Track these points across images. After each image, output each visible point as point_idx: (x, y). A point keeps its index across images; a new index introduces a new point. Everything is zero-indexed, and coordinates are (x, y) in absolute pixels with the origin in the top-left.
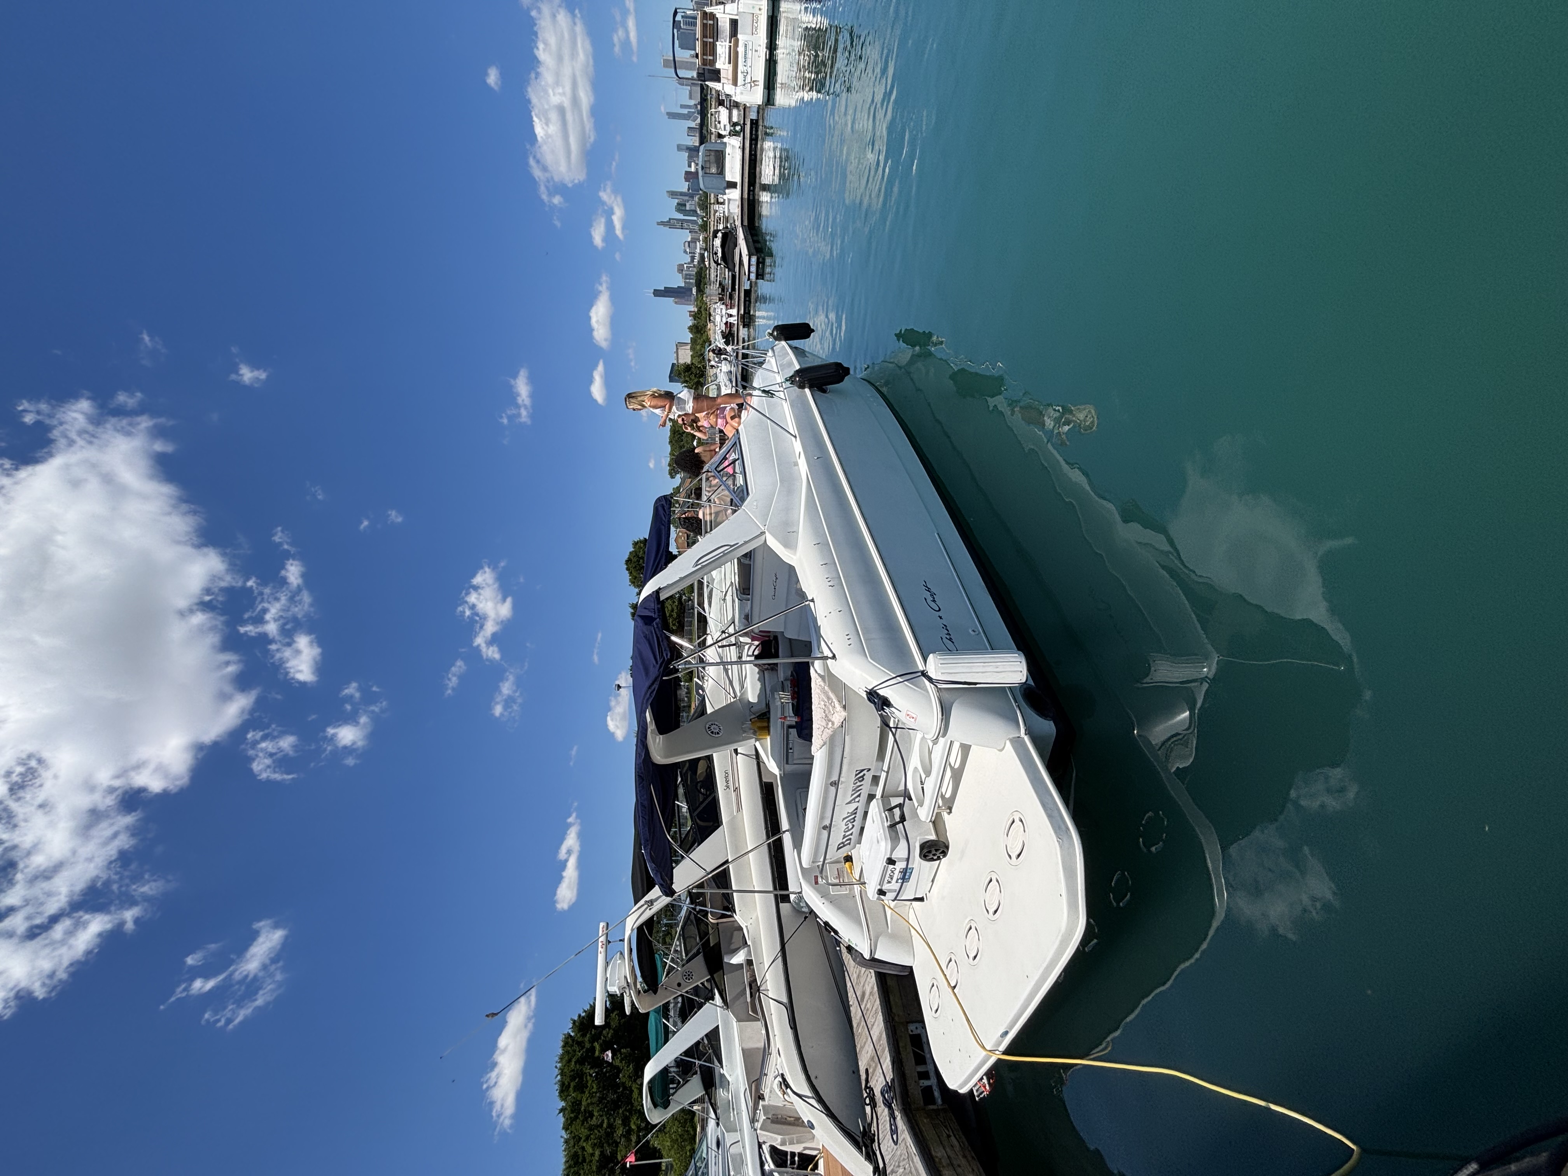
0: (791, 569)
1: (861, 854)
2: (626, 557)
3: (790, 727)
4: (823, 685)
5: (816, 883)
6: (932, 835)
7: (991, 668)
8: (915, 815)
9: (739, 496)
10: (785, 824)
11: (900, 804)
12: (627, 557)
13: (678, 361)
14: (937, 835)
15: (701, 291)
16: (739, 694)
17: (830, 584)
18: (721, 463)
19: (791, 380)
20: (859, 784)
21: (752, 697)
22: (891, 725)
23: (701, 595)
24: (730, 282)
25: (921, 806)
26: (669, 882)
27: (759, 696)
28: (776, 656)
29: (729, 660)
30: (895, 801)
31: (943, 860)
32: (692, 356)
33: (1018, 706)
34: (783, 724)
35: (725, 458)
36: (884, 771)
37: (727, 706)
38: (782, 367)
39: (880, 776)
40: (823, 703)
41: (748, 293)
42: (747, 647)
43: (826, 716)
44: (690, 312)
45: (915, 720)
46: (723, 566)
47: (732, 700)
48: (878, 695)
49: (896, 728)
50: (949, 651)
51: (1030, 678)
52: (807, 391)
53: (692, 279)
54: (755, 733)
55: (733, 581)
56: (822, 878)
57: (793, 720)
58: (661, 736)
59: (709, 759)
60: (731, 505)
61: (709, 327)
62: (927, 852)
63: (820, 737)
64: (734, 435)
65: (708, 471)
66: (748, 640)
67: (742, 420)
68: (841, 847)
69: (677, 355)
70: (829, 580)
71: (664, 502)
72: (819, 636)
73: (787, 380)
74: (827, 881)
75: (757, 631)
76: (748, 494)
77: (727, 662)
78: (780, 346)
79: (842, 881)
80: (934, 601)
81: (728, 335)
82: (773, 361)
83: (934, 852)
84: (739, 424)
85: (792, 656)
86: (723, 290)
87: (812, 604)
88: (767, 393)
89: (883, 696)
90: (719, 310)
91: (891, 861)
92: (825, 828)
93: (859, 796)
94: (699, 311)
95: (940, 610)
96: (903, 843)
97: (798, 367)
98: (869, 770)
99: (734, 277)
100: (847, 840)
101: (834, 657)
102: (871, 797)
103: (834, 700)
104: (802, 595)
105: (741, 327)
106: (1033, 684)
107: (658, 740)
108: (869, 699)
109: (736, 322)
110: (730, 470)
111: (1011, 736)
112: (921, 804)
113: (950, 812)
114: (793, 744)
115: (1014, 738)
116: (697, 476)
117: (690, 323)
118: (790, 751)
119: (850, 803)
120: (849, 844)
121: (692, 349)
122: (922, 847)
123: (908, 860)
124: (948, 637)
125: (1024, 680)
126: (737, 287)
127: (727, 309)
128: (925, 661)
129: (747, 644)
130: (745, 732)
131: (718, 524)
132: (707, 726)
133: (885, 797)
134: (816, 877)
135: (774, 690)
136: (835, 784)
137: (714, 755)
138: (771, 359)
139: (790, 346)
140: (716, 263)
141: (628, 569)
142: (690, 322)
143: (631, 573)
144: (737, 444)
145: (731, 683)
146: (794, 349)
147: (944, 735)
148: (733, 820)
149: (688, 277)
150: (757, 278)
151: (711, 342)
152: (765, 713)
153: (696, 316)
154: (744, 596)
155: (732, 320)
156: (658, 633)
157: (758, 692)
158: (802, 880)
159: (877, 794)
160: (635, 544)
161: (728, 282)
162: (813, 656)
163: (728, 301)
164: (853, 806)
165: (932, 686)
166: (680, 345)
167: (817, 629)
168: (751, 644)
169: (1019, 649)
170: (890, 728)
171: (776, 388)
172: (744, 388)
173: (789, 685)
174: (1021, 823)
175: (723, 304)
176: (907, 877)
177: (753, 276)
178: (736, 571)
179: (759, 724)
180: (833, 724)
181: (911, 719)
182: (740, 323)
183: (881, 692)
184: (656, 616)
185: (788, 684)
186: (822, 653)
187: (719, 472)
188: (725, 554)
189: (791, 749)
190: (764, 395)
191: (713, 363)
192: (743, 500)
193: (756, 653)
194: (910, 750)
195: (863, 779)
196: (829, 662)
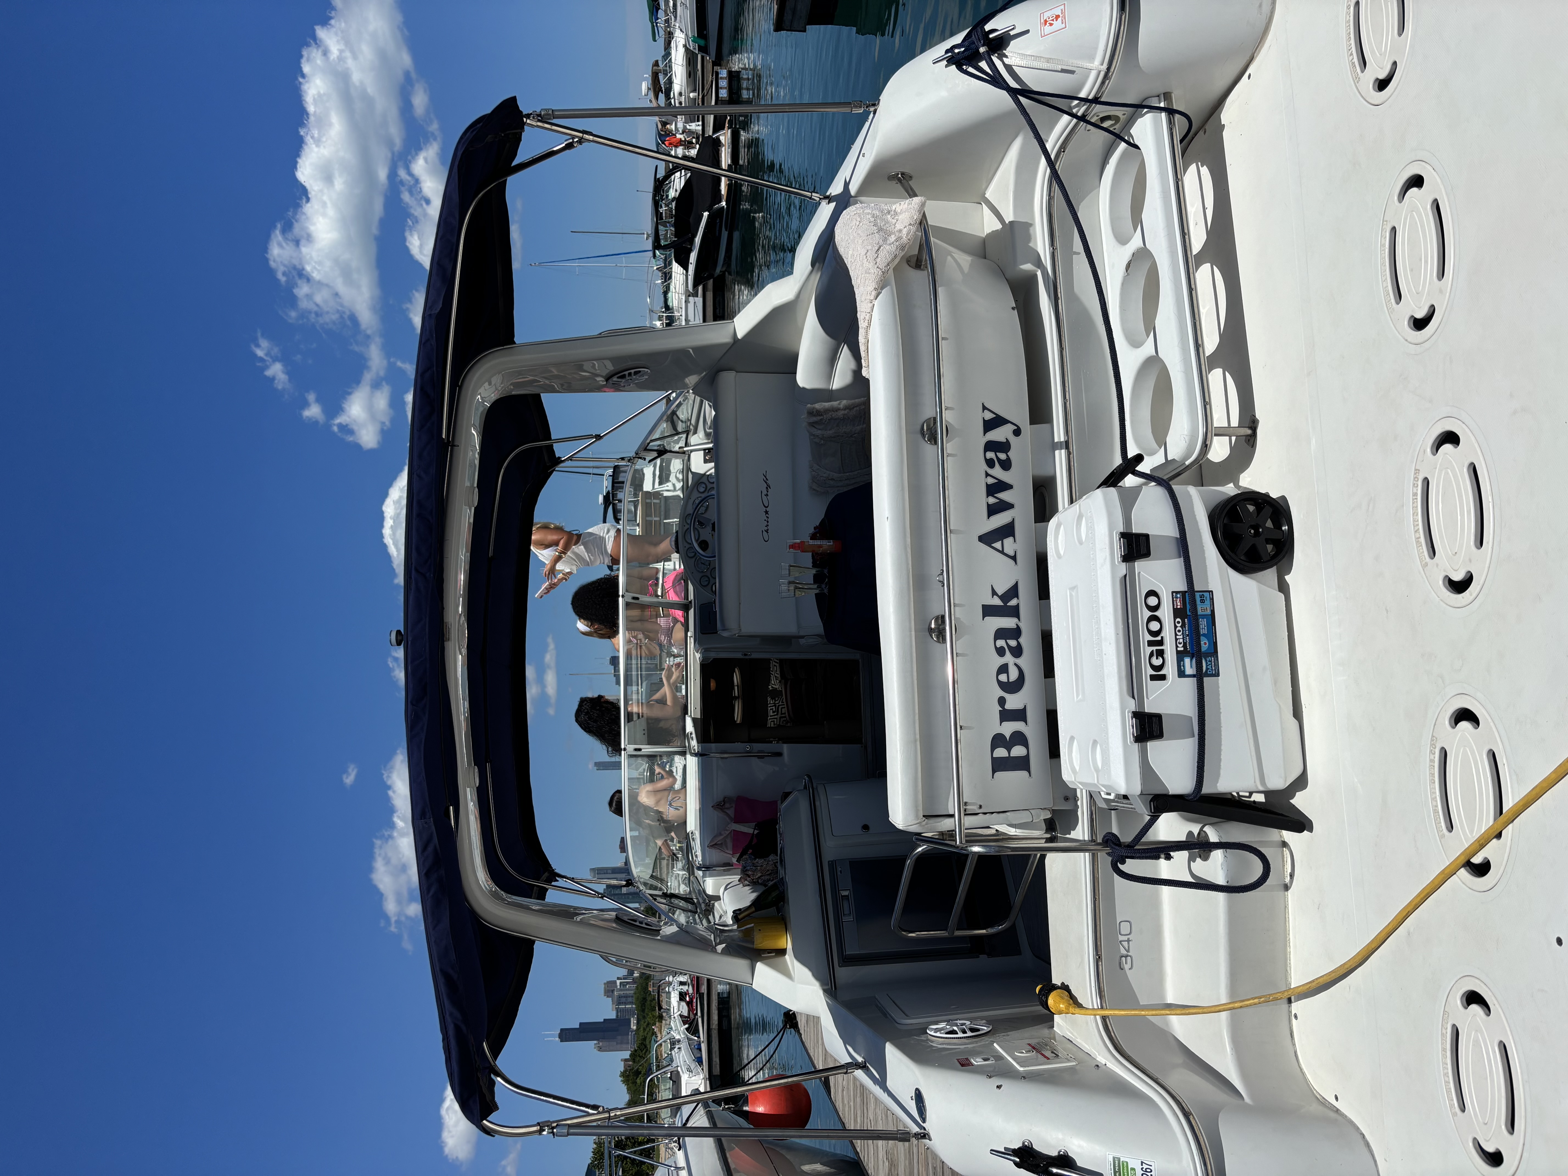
44: (621, 1059)
53: (632, 1003)
149: (623, 1000)
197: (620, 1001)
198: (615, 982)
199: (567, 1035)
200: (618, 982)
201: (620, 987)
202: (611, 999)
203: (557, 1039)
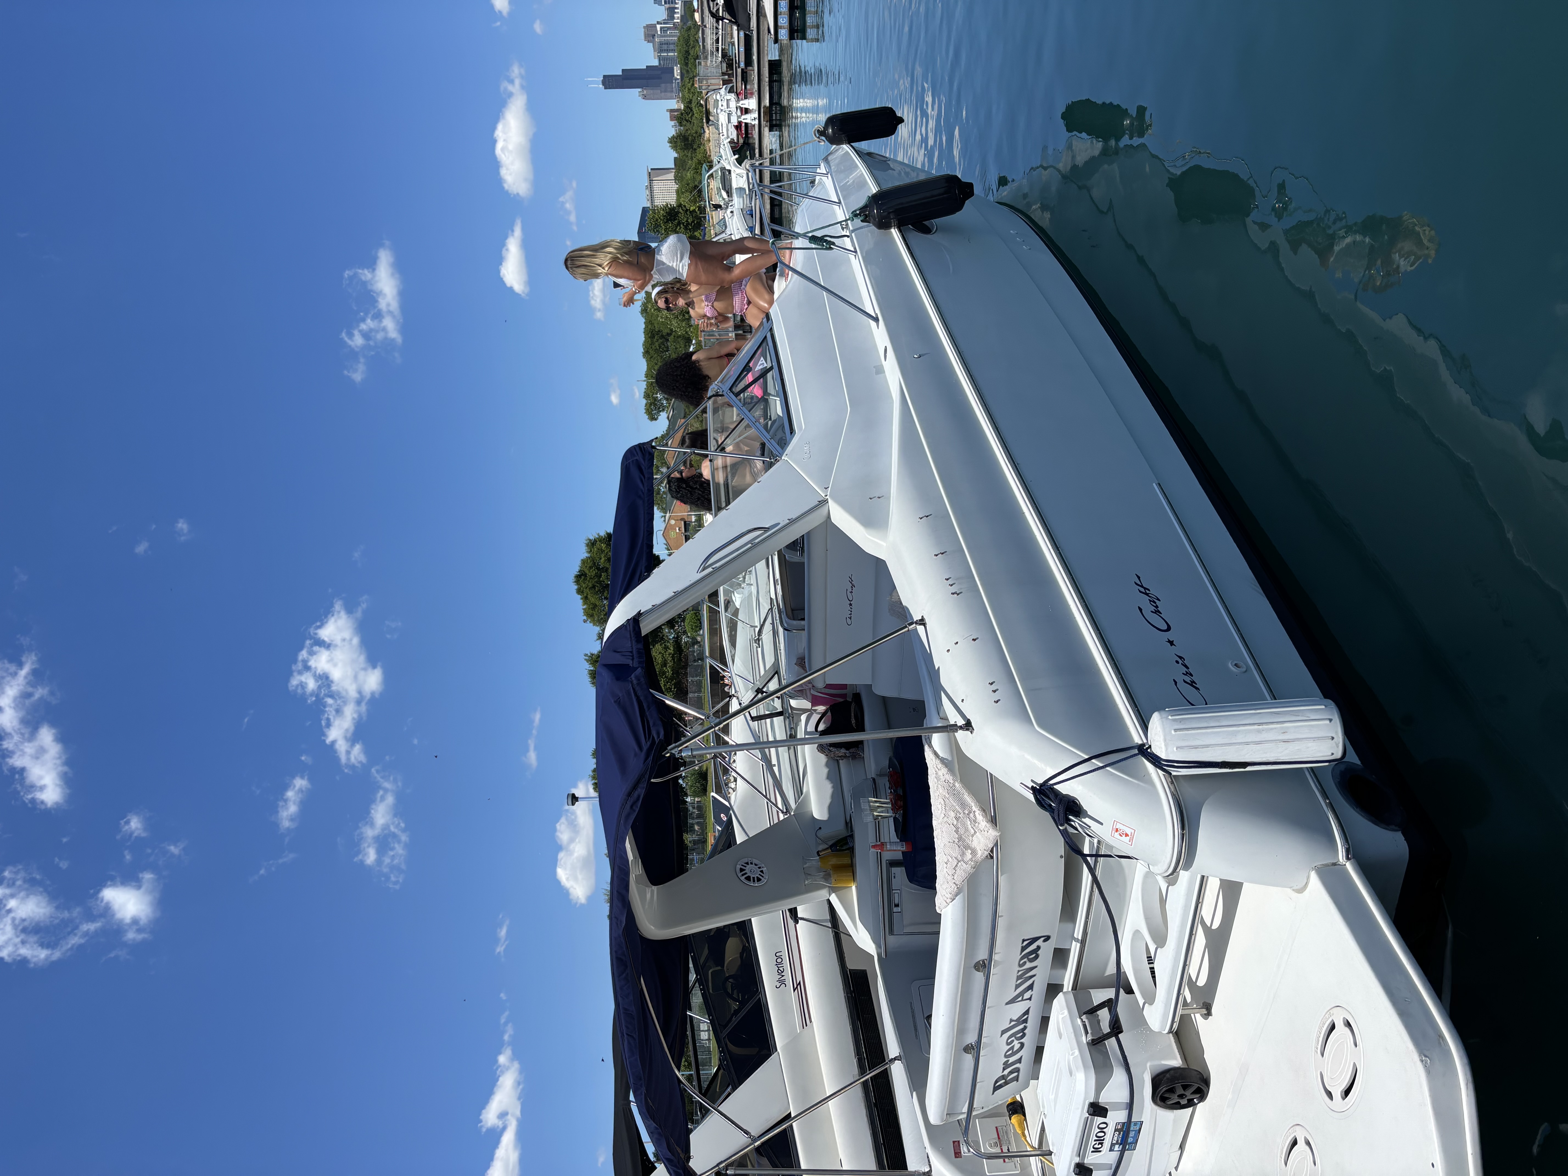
0: (879, 566)
1: (1040, 1097)
2: (575, 569)
3: (893, 864)
4: (949, 778)
5: (958, 1154)
6: (1176, 1059)
7: (1272, 732)
8: (1140, 1021)
9: (778, 437)
10: (893, 1047)
11: (1110, 1000)
12: (577, 569)
13: (652, 201)
14: (1184, 1057)
15: (689, 74)
16: (793, 805)
17: (954, 589)
18: (739, 378)
19: (864, 214)
20: (1029, 965)
21: (818, 810)
22: (1086, 851)
23: (715, 631)
24: (742, 49)
25: (1151, 1004)
26: (682, 1156)
27: (831, 808)
28: (861, 728)
29: (771, 739)
30: (1099, 996)
31: (1200, 1106)
32: (677, 192)
33: (1331, 806)
34: (880, 858)
35: (747, 369)
36: (1077, 940)
37: (773, 828)
38: (845, 191)
39: (1069, 950)
40: (952, 814)
41: (775, 67)
42: (803, 718)
43: (960, 839)
44: (671, 111)
45: (1131, 840)
46: (754, 567)
47: (782, 817)
48: (1057, 794)
49: (1097, 856)
50: (1190, 705)
51: (1350, 748)
52: (894, 232)
53: (673, 51)
54: (827, 877)
55: (773, 597)
56: (967, 1143)
57: (896, 849)
58: (655, 888)
59: (744, 928)
60: (763, 455)
61: (707, 135)
62: (1167, 1091)
63: (950, 878)
64: (762, 323)
65: (717, 395)
66: (806, 704)
67: (776, 296)
68: (1001, 1086)
69: (651, 191)
70: (950, 582)
71: (639, 457)
72: (938, 689)
73: (856, 216)
74: (978, 1150)
75: (820, 685)
76: (792, 431)
77: (768, 742)
78: (840, 153)
79: (1005, 1150)
80: (1157, 612)
81: (742, 146)
82: (828, 182)
83: (1180, 1091)
84: (771, 303)
85: (889, 726)
86: (730, 66)
87: (920, 629)
88: (822, 242)
89: (1067, 796)
90: (725, 104)
91: (1097, 1110)
92: (967, 1049)
93: (1031, 987)
94: (689, 108)
95: (1169, 629)
96: (1119, 1077)
97: (874, 189)
98: (1047, 938)
99: (748, 39)
100: (1011, 1072)
101: (968, 726)
102: (1053, 990)
103: (974, 808)
104: (901, 613)
105: (767, 130)
106: (1359, 763)
107: (648, 896)
108: (1039, 802)
109: (756, 122)
110: (756, 391)
111: (1319, 863)
112: (1150, 999)
113: (1209, 1014)
114: (900, 895)
115: (1326, 865)
116: (697, 405)
117: (672, 132)
118: (895, 909)
119: (1012, 1001)
120: (1016, 1079)
121: (678, 179)
122: (1157, 1081)
123: (1130, 1106)
124: (1188, 679)
125: (1338, 754)
126: (755, 58)
127: (738, 100)
128: (1145, 726)
129: (804, 711)
130: (808, 875)
131: (739, 492)
132: (739, 867)
133: (1082, 989)
134: (956, 1144)
135: (857, 795)
136: (984, 966)
137: (754, 921)
138: (824, 179)
139: (859, 153)
140: (715, 15)
141: (579, 591)
142: (670, 129)
143: (585, 599)
144: (768, 344)
145: (778, 784)
146: (867, 157)
147: (1188, 865)
148: (794, 1041)
149: (665, 47)
150: (792, 37)
151: (711, 162)
152: (845, 839)
153: (681, 117)
154: (795, 622)
155: (751, 119)
156: (639, 693)
157: (828, 801)
158: (929, 1150)
159: (1065, 983)
160: (592, 544)
161: (738, 50)
162: (927, 723)
163: (740, 86)
164: (1017, 1010)
165: (1161, 772)
166: (655, 172)
167: (934, 674)
168: (810, 712)
169: (1326, 697)
170: (1084, 856)
171: (837, 230)
172: (777, 235)
173: (888, 785)
174: (1347, 1030)
175: (731, 91)
176: (1130, 1140)
177: (783, 34)
178: (778, 576)
179: (834, 861)
180: (974, 852)
181: (1124, 838)
182: (763, 123)
183: (1064, 789)
184: (636, 665)
185: (884, 783)
186: (947, 719)
187: (737, 395)
188: (754, 545)
189: (897, 906)
190: (813, 246)
191: (717, 200)
192: (783, 444)
193: (821, 727)
194: (1123, 899)
195: (1037, 957)
196: (960, 735)
197: (661, 48)
198: (654, 26)
199: (610, 82)
200: (658, 27)
201: (661, 33)
202: (651, 44)
203: (601, 86)
